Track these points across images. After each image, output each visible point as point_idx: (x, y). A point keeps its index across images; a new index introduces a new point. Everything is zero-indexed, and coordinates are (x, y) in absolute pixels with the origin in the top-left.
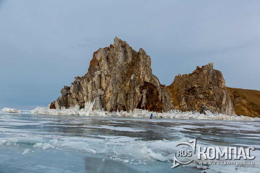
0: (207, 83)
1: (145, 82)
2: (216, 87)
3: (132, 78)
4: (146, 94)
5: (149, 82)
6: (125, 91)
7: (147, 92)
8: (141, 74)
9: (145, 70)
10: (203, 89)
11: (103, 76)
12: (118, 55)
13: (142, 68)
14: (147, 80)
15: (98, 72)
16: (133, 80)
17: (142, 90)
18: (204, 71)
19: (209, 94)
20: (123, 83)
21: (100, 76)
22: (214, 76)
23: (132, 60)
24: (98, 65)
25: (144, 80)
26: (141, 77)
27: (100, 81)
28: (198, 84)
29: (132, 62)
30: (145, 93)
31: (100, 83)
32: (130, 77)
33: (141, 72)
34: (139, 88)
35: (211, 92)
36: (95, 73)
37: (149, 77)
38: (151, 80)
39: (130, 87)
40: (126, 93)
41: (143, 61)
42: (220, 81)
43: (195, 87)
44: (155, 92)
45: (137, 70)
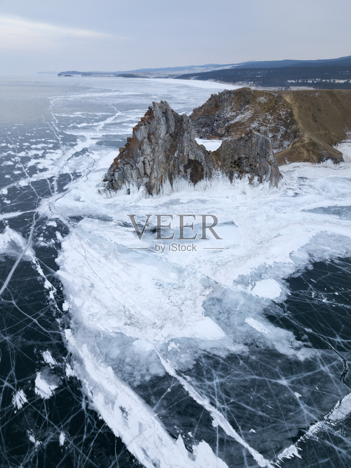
0: (254, 153)
1: (190, 161)
2: (262, 160)
3: (176, 155)
4: (191, 173)
5: (193, 159)
6: (169, 170)
7: (192, 170)
8: (185, 150)
9: (189, 146)
10: (250, 161)
11: (147, 162)
12: (159, 129)
13: (185, 144)
14: (192, 157)
15: (142, 159)
16: (176, 158)
17: (186, 169)
18: (253, 139)
19: (255, 167)
20: (166, 162)
21: (144, 162)
22: (262, 146)
23: (175, 129)
24: (140, 149)
25: (188, 157)
26: (185, 154)
27: (144, 167)
28: (245, 154)
29: (175, 132)
30: (189, 172)
31: (145, 169)
32: (174, 154)
33: (185, 149)
34: (183, 167)
35: (258, 165)
36: (138, 159)
37: (193, 154)
38: (195, 157)
39: (174, 166)
40: (170, 172)
41: (187, 137)
42: (268, 153)
43: (242, 158)
44: (200, 170)
45: (181, 145)
